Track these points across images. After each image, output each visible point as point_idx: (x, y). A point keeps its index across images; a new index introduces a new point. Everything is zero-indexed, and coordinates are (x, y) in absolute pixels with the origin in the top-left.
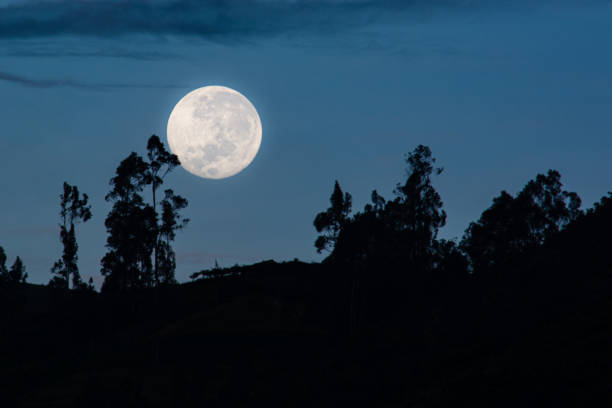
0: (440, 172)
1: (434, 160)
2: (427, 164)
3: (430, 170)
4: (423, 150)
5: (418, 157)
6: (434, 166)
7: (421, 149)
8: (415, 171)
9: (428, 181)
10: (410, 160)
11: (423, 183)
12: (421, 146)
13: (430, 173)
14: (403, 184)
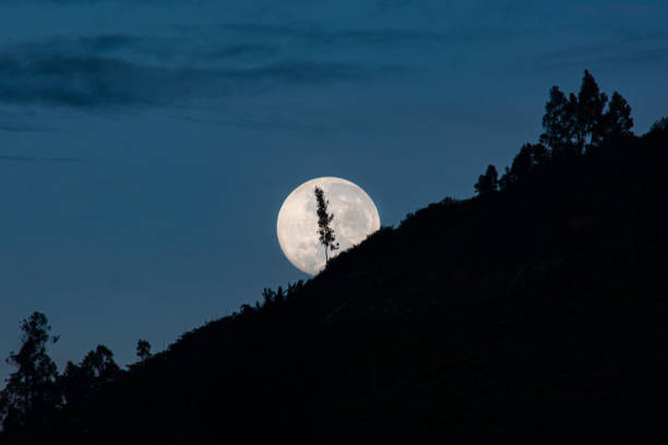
0: (55, 340)
1: (49, 328)
2: (42, 331)
3: (45, 338)
4: (38, 318)
5: (33, 324)
6: (50, 333)
7: (36, 316)
8: (30, 338)
9: (43, 350)
10: (26, 327)
11: (39, 351)
12: (36, 313)
13: (45, 341)
14: (17, 353)
